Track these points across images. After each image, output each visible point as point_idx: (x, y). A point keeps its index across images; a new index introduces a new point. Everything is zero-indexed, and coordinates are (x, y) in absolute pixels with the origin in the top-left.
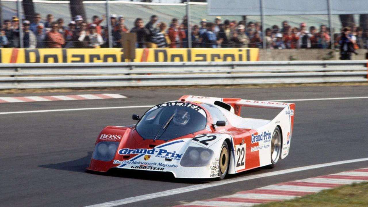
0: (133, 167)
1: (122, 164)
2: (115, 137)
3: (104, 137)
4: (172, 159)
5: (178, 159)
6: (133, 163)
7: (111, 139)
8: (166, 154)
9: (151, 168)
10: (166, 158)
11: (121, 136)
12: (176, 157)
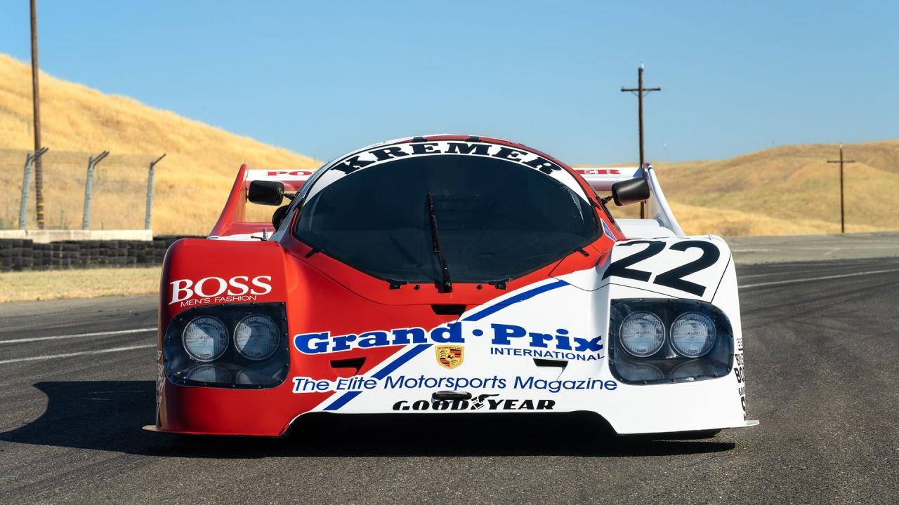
0: (403, 405)
2: (245, 289)
3: (190, 294)
5: (592, 357)
6: (393, 387)
7: (225, 294)
8: (527, 339)
9: (493, 405)
10: (538, 357)
11: (269, 278)
12: (577, 349)
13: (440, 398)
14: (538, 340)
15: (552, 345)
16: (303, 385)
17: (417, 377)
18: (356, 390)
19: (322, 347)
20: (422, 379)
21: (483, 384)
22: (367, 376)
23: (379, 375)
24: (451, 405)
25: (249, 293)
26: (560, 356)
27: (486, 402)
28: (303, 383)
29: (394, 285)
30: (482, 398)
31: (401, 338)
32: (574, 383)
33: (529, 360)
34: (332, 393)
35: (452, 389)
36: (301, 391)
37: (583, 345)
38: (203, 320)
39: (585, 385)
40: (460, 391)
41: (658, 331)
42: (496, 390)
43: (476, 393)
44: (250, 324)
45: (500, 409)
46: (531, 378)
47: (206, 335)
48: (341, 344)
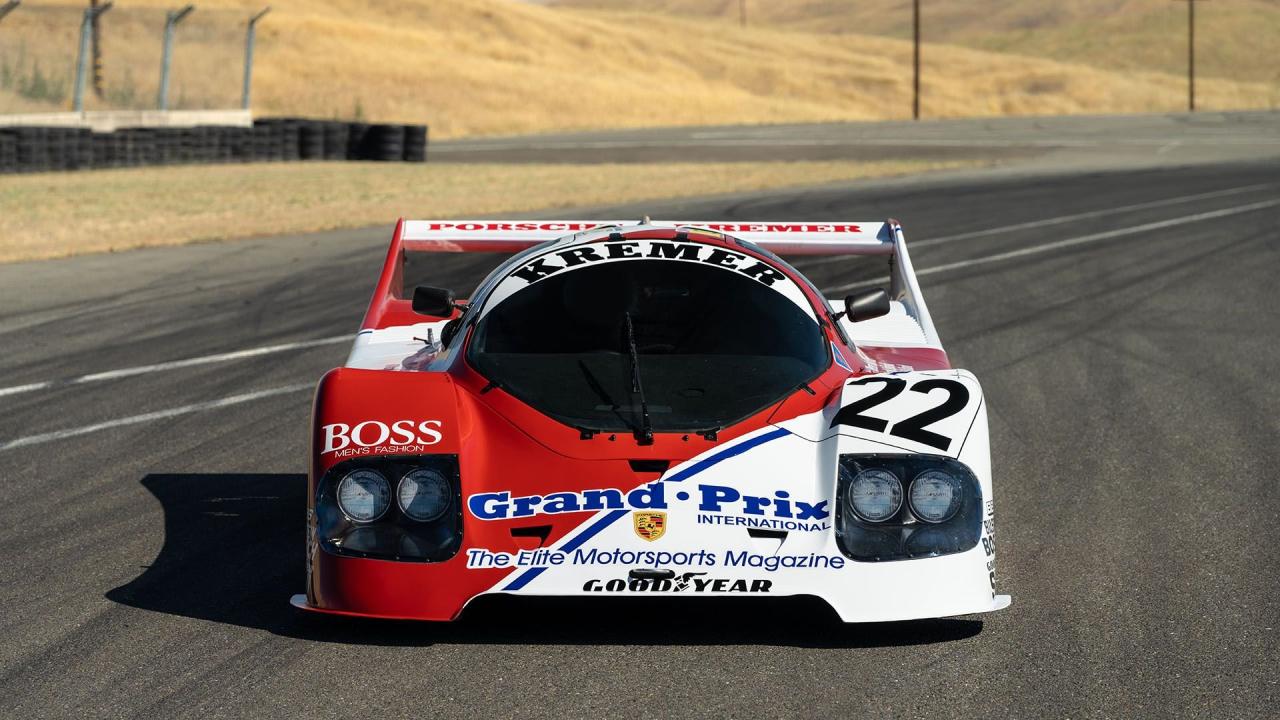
0: (595, 585)
1: (521, 571)
2: (411, 436)
4: (785, 529)
5: (815, 527)
6: (583, 562)
7: (387, 443)
8: (741, 504)
9: (700, 586)
10: (753, 526)
11: (439, 423)
12: (799, 516)
13: (638, 578)
14: (754, 505)
15: (770, 511)
16: (479, 559)
17: (612, 551)
18: (541, 565)
19: (501, 511)
20: (617, 552)
21: (688, 559)
22: (554, 548)
23: (568, 548)
24: (651, 585)
25: (415, 443)
26: (778, 525)
27: (691, 582)
28: (479, 556)
29: (586, 435)
30: (687, 577)
31: (593, 502)
32: (794, 559)
33: (743, 529)
34: (513, 569)
35: (651, 567)
36: (476, 566)
37: (807, 511)
38: (360, 474)
39: (807, 562)
40: (661, 568)
41: (894, 492)
42: (704, 568)
43: (680, 571)
44: (416, 479)
45: (708, 592)
46: (745, 553)
47: (364, 491)
48: (523, 507)
